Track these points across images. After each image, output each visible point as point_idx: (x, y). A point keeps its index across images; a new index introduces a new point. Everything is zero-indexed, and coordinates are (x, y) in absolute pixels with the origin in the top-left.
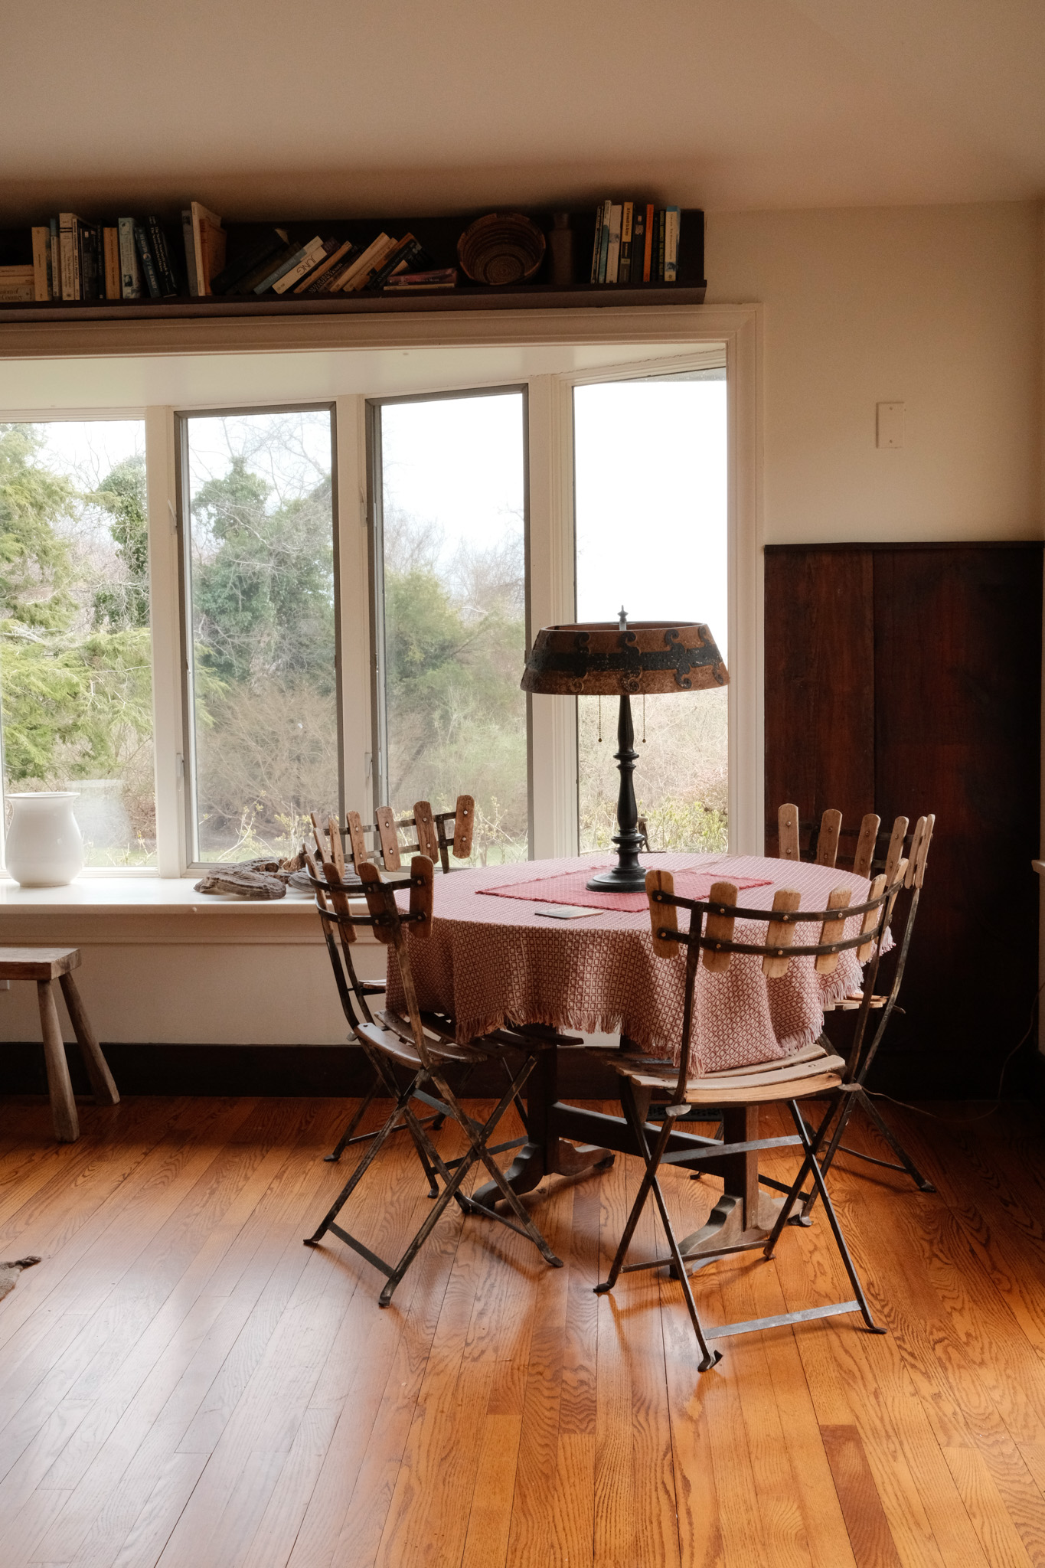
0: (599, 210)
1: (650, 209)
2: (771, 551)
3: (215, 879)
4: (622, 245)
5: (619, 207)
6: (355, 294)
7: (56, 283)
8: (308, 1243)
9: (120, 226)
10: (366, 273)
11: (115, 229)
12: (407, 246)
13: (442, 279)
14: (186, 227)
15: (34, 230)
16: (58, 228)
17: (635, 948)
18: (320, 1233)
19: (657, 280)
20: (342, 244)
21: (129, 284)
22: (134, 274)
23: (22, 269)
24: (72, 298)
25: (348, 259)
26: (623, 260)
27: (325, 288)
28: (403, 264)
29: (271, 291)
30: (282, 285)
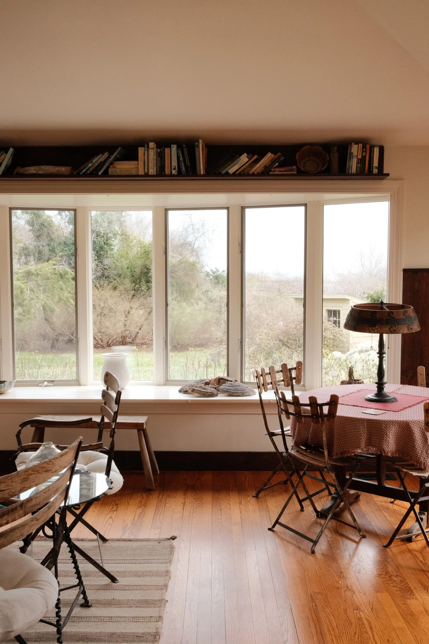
0: (349, 146)
1: (368, 146)
2: (405, 271)
3: (193, 389)
4: (358, 159)
5: (357, 145)
6: (259, 174)
7: (146, 168)
8: (269, 529)
9: (172, 148)
10: (263, 167)
11: (169, 149)
12: (279, 157)
13: (292, 170)
14: (197, 149)
15: (139, 148)
16: (148, 147)
17: (407, 426)
18: (274, 526)
19: (370, 172)
20: (254, 156)
21: (175, 169)
22: (176, 165)
23: (134, 163)
24: (153, 174)
25: (256, 162)
26: (358, 165)
27: (247, 172)
28: (277, 164)
29: (227, 173)
30: (232, 170)
